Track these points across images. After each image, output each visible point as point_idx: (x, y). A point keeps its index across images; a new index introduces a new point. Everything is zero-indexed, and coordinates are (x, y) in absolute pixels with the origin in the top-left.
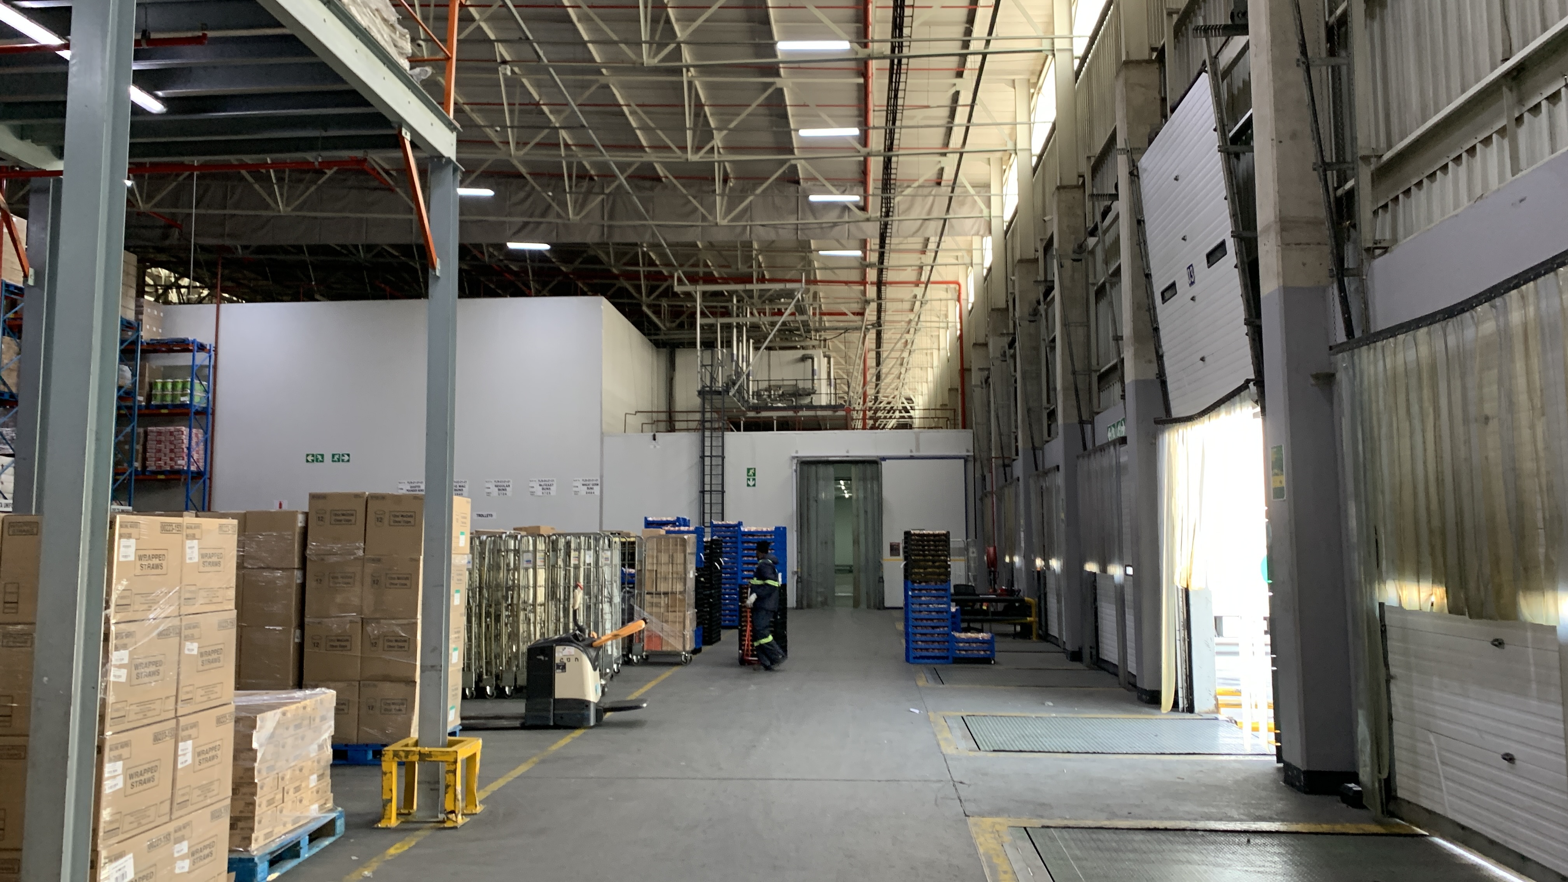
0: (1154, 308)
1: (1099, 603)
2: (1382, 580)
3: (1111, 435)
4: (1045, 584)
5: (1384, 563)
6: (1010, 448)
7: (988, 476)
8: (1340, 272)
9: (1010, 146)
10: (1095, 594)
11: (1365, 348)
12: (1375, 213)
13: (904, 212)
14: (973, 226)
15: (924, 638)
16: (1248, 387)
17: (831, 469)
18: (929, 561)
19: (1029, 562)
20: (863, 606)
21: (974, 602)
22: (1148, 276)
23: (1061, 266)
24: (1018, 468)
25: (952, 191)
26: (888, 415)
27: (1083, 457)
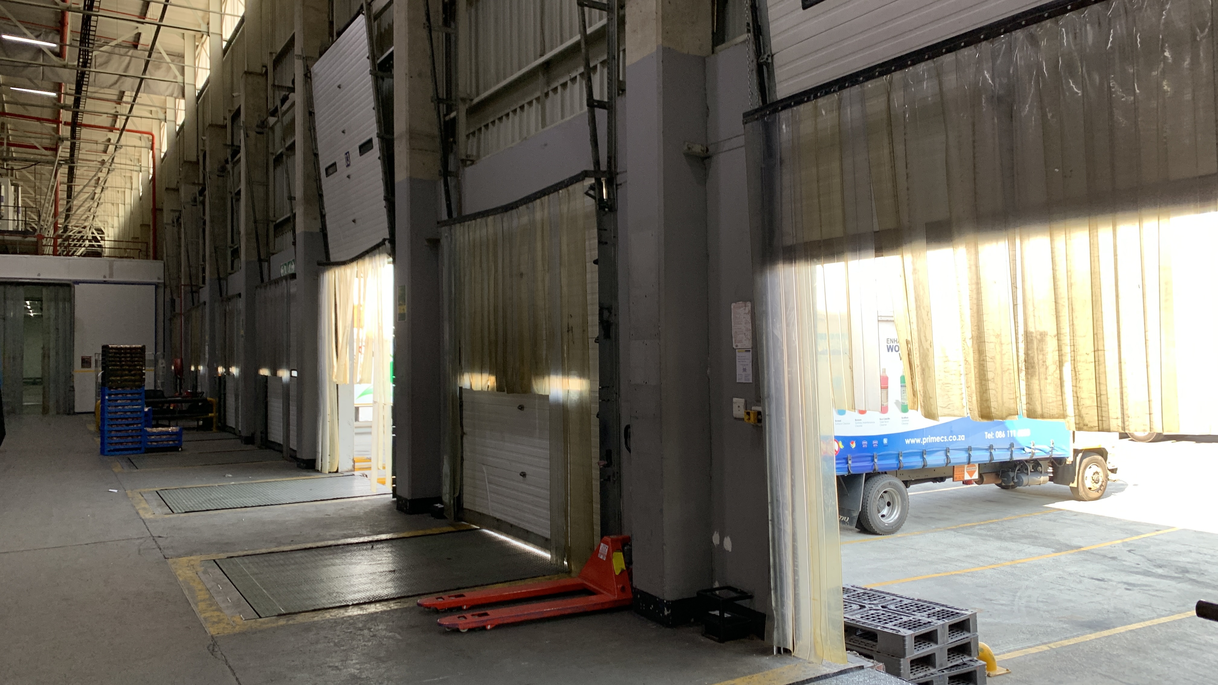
0: (320, 180)
1: (269, 399)
2: (462, 374)
3: (283, 272)
4: (225, 386)
5: (463, 362)
6: (197, 278)
7: (177, 301)
8: (445, 173)
9: (204, 28)
10: (266, 392)
11: (458, 225)
12: (468, 136)
13: (101, 65)
14: (168, 88)
15: (119, 434)
16: (385, 244)
17: (21, 290)
18: (124, 370)
19: (212, 369)
20: (52, 412)
21: (163, 403)
22: (316, 155)
23: (247, 136)
24: (205, 294)
25: (150, 56)
26: (79, 243)
27: (261, 288)
